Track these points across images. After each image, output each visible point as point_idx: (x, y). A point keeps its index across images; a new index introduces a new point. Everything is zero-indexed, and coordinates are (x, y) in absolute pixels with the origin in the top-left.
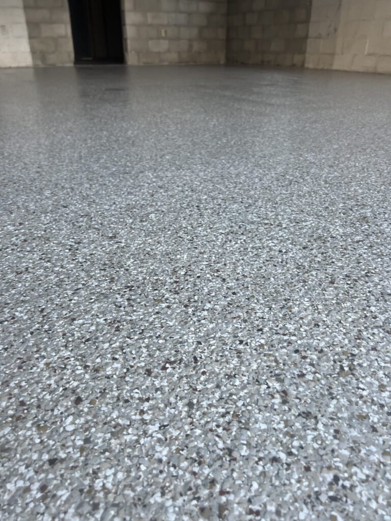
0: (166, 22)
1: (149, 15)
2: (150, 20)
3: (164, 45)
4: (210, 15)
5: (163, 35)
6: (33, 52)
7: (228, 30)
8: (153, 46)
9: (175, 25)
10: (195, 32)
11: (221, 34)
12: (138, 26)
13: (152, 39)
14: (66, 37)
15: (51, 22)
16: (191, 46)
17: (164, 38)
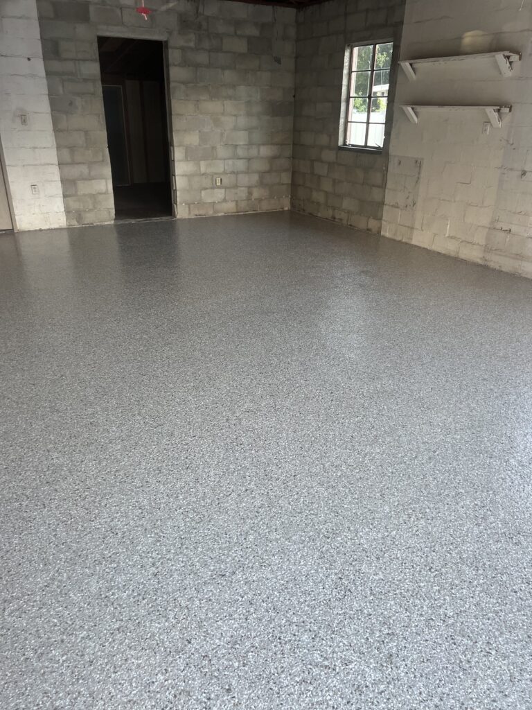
0: (221, 170)
1: (203, 163)
2: (203, 170)
3: (219, 194)
4: (273, 159)
5: (219, 184)
6: (68, 211)
7: (294, 174)
8: (207, 197)
9: (233, 173)
10: (255, 178)
11: (286, 178)
12: (189, 177)
13: (206, 189)
14: (106, 193)
15: (90, 178)
16: (250, 193)
17: (219, 187)
